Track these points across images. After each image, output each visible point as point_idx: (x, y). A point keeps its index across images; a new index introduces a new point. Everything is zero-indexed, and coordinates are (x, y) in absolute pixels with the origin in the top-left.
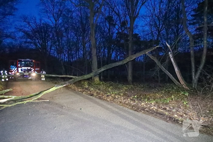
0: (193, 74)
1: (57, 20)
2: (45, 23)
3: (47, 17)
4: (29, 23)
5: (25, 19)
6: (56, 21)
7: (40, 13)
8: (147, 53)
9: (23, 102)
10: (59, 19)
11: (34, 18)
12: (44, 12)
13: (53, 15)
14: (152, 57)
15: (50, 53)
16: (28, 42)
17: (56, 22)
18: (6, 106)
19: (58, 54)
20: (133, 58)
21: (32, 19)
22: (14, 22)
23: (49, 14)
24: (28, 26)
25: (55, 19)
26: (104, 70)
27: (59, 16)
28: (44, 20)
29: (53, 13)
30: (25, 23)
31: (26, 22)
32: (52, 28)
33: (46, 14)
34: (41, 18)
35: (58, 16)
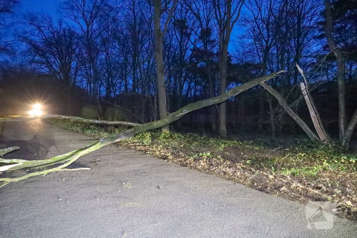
0: (342, 122)
1: (90, 24)
2: (67, 28)
3: (73, 17)
4: (39, 27)
5: (32, 19)
6: (88, 25)
7: (60, 10)
8: (263, 82)
9: (41, 173)
10: (92, 22)
11: (48, 20)
12: (67, 9)
13: (83, 14)
14: (271, 90)
15: (75, 82)
16: (37, 62)
17: (88, 28)
18: (8, 180)
19: (89, 83)
20: (238, 91)
21: (46, 20)
22: (12, 24)
23: (75, 12)
24: (37, 32)
25: (86, 22)
26: (188, 111)
27: (93, 17)
28: (66, 23)
29: (84, 11)
30: (32, 26)
31: (35, 25)
32: (80, 38)
33: (70, 12)
34: (62, 20)
35: (91, 17)
